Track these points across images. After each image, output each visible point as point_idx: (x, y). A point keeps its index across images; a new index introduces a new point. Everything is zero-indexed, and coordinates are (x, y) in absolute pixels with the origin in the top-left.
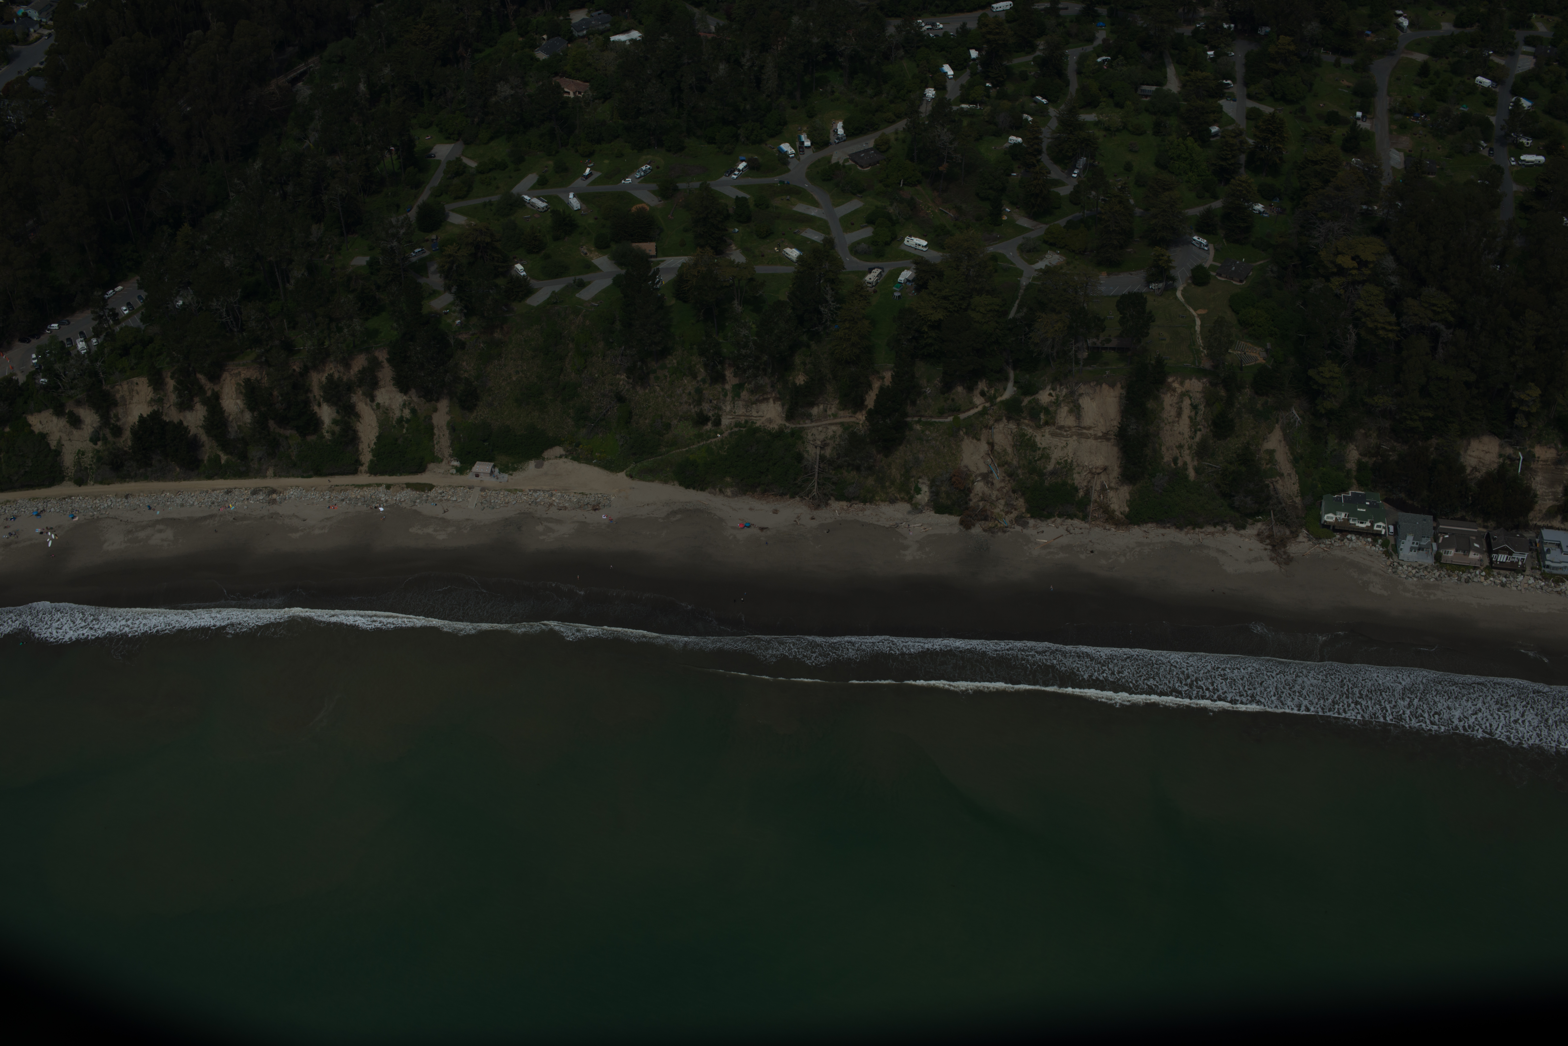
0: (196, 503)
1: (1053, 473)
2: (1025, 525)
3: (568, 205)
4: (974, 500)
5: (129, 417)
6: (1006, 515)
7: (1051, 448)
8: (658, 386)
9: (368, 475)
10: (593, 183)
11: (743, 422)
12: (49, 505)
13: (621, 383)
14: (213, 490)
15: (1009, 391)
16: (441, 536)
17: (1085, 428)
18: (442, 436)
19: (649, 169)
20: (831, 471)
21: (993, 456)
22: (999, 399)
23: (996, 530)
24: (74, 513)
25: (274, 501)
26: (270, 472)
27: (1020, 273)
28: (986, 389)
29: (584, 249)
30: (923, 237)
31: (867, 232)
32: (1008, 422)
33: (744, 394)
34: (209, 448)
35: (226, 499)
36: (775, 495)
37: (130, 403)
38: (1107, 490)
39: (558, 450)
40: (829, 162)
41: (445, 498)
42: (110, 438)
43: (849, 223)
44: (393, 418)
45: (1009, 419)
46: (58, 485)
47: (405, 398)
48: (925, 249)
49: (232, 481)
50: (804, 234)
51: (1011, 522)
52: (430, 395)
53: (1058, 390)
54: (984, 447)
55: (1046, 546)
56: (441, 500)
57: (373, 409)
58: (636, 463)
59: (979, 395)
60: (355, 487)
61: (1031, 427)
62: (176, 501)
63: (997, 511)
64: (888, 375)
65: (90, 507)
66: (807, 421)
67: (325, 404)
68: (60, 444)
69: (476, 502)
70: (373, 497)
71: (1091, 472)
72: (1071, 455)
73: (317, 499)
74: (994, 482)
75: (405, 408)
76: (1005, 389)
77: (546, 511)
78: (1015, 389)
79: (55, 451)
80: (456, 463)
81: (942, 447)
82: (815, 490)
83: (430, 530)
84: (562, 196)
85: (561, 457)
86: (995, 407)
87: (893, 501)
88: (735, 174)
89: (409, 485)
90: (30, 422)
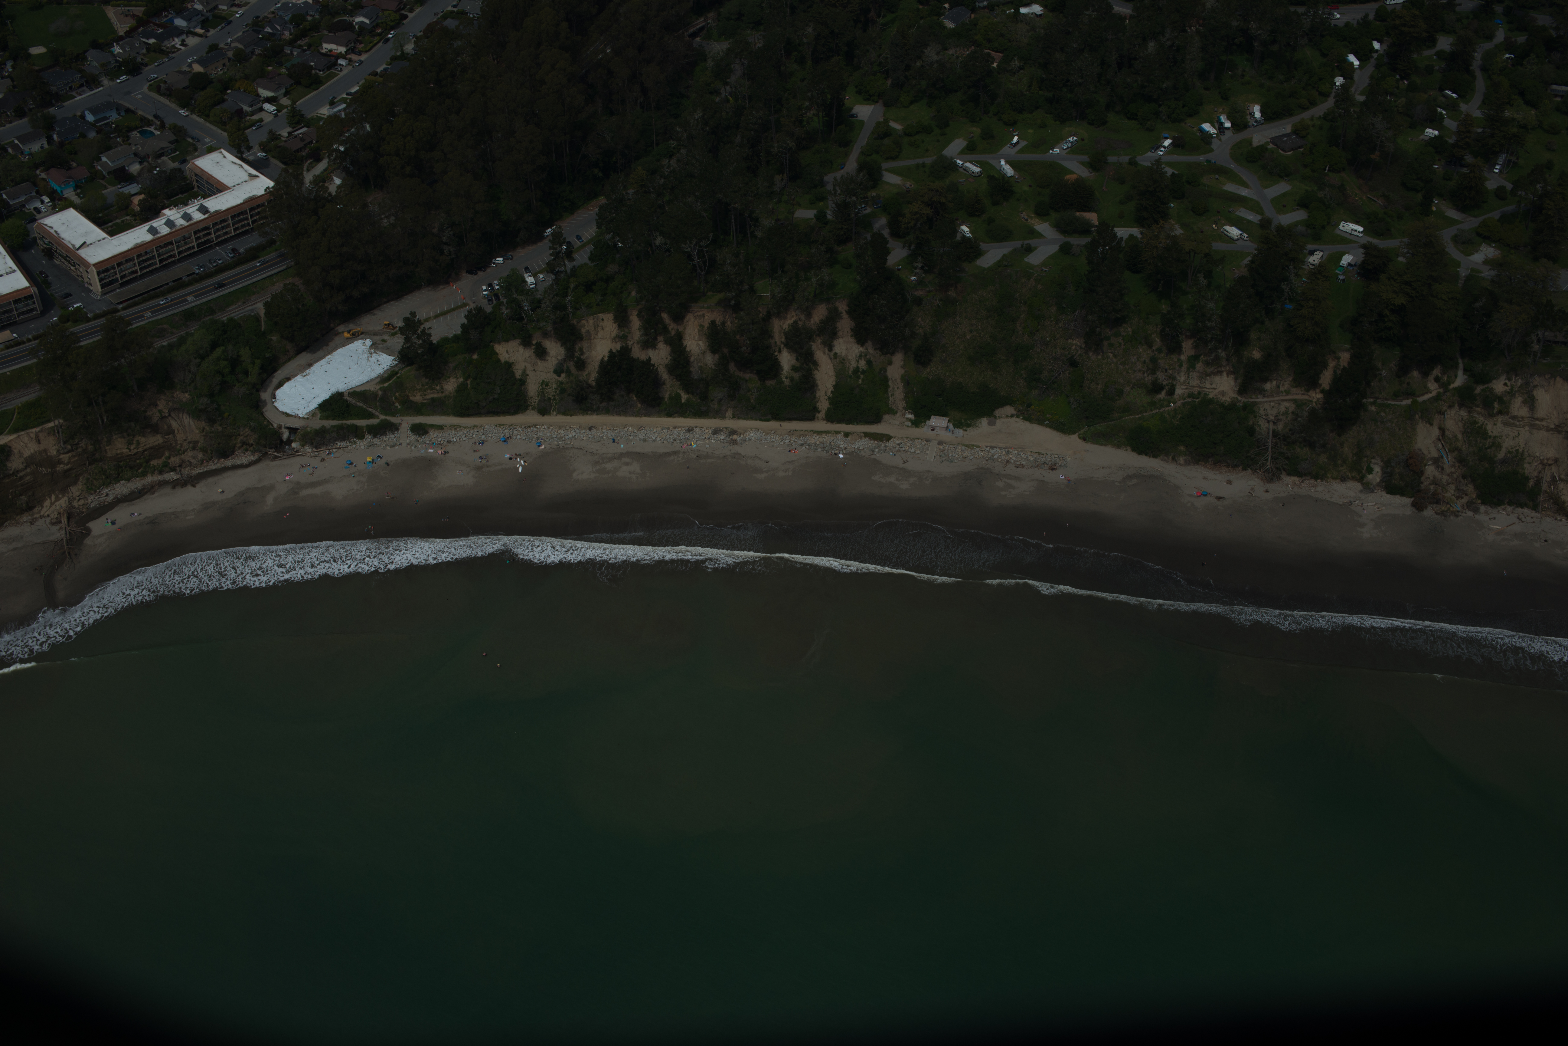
0: (658, 439)
1: (1504, 461)
2: (1476, 511)
3: (1000, 171)
4: (1425, 484)
5: (593, 352)
6: (1457, 500)
7: (1502, 437)
8: (1112, 353)
9: (825, 422)
10: (1021, 151)
11: (1196, 393)
12: (515, 432)
13: (1073, 347)
14: (675, 428)
15: (1460, 380)
16: (904, 486)
17: (1537, 419)
18: (896, 389)
19: (1076, 140)
20: (1283, 446)
21: (1444, 441)
22: (1452, 386)
23: (1449, 514)
24: (539, 441)
25: (734, 442)
26: (729, 413)
27: (1458, 264)
28: (1440, 375)
29: (1024, 215)
30: (1357, 223)
31: (1300, 215)
32: (1460, 409)
33: (1200, 366)
34: (670, 387)
35: (687, 437)
36: (1228, 466)
37: (594, 338)
38: (1557, 481)
39: (1009, 410)
40: (1251, 144)
41: (903, 449)
42: (574, 370)
43: (1281, 204)
44: (849, 368)
45: (1461, 406)
46: (522, 413)
47: (861, 349)
48: (1360, 235)
49: (691, 419)
50: (1238, 213)
51: (1463, 506)
52: (886, 348)
53: (1513, 380)
54: (1436, 432)
55: (1499, 533)
56: (899, 451)
57: (831, 359)
58: (1088, 426)
59: (1433, 381)
60: (814, 433)
61: (1482, 415)
62: (638, 436)
63: (1448, 495)
64: (1345, 357)
65: (555, 436)
66: (1259, 396)
67: (785, 350)
68: (524, 373)
69: (934, 455)
70: (832, 443)
71: (1542, 463)
72: (1522, 445)
73: (777, 443)
74: (1444, 466)
75: (861, 359)
76: (1456, 376)
77: (1004, 467)
78: (1466, 377)
79: (520, 380)
80: (911, 416)
81: (1398, 430)
82: (1269, 464)
83: (892, 479)
84: (993, 162)
85: (1012, 416)
86: (1448, 394)
87: (1343, 479)
88: (1161, 151)
89: (867, 435)
90: (497, 351)
